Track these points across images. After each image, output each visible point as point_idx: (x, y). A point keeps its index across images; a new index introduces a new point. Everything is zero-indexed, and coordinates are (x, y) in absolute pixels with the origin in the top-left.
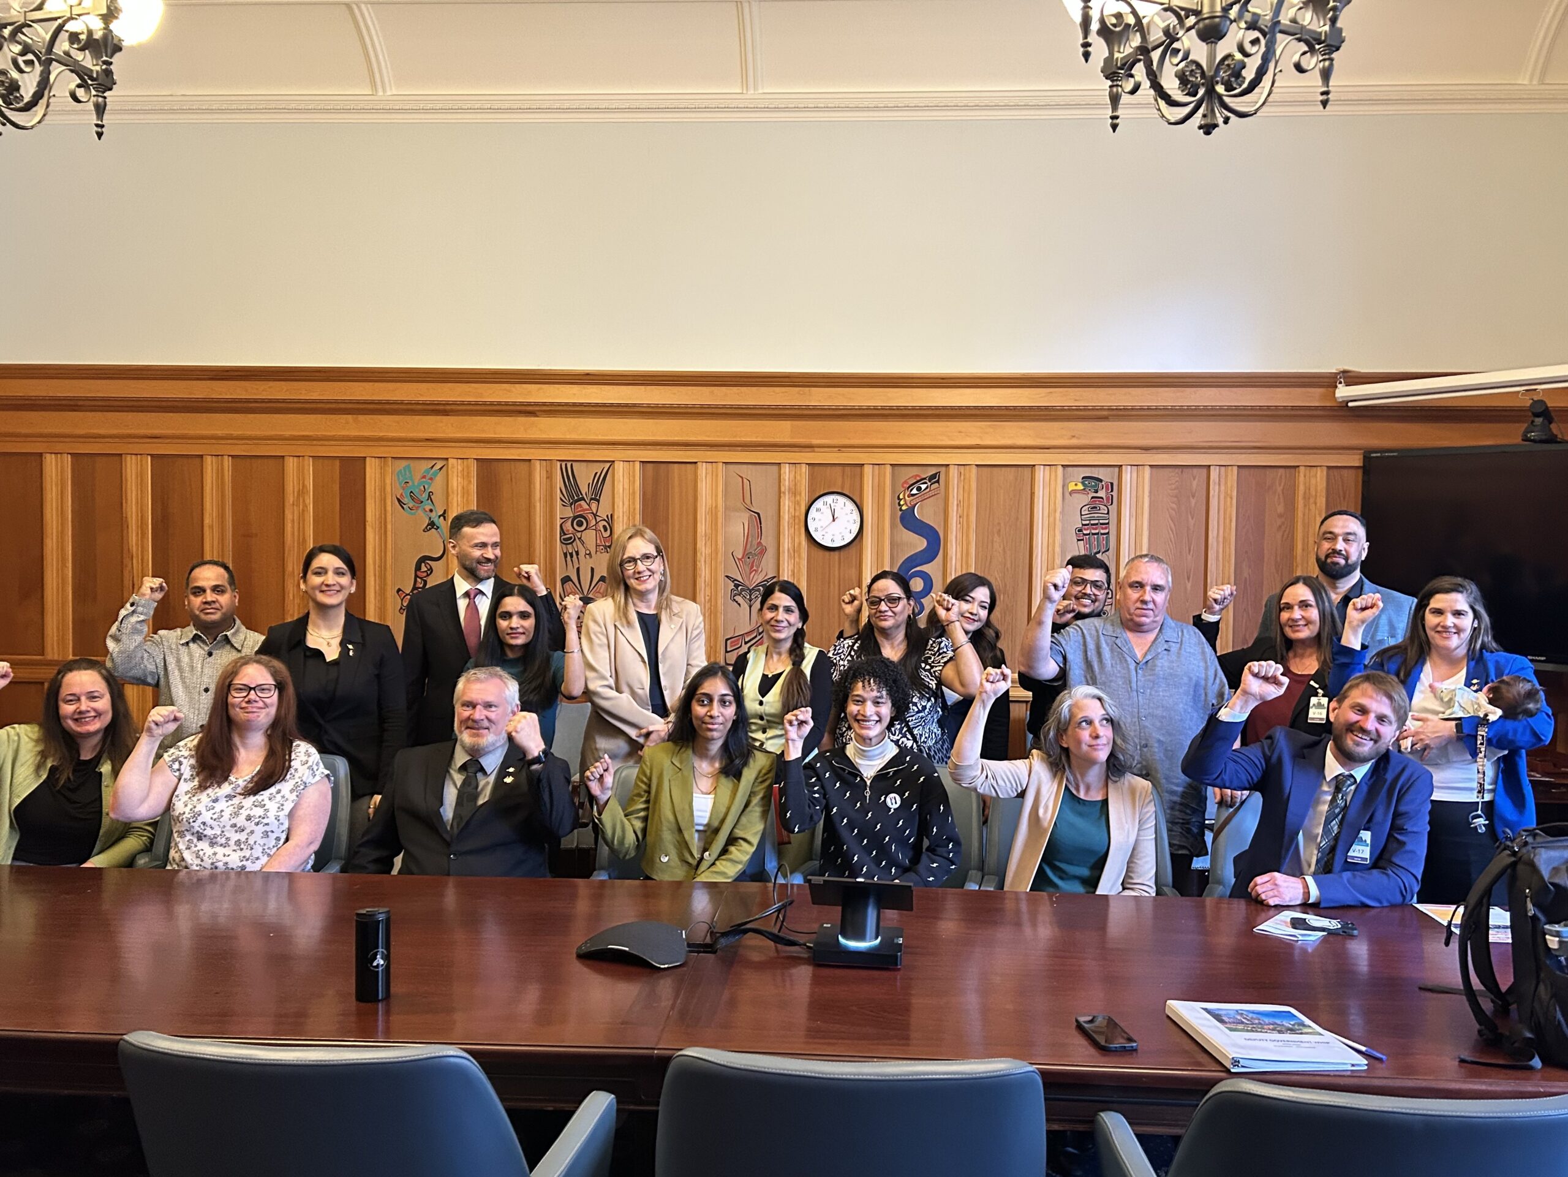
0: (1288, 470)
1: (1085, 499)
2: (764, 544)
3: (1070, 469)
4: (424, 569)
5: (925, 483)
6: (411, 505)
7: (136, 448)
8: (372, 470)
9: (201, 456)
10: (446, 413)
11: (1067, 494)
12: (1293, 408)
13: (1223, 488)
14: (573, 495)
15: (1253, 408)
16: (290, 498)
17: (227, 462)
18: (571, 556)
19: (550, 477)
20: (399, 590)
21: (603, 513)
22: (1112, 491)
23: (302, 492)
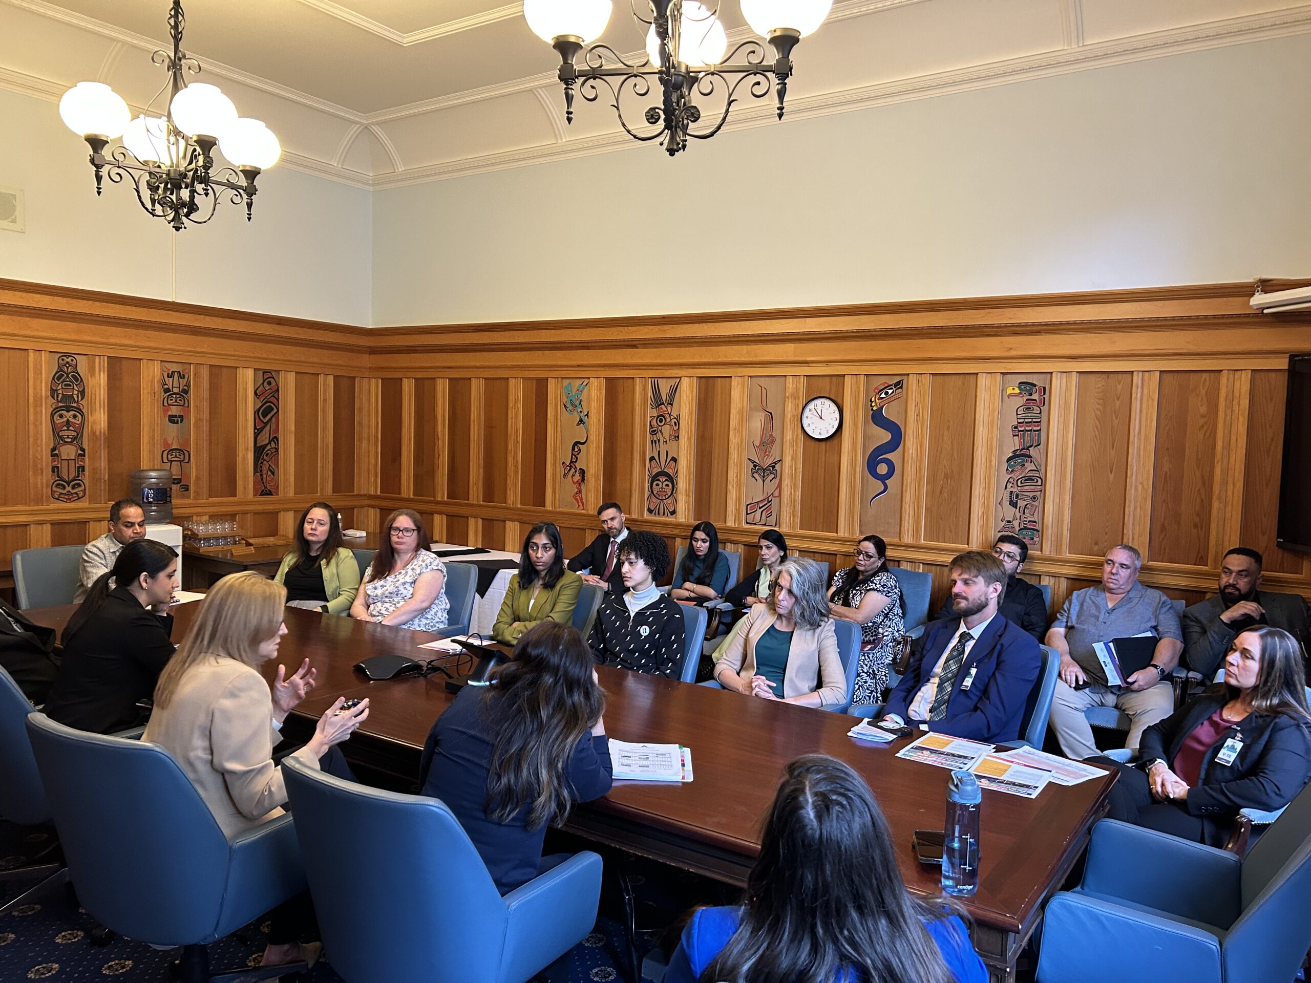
0: (1212, 374)
1: (1021, 401)
2: (774, 435)
3: (1009, 376)
4: (576, 450)
5: (892, 389)
6: (571, 408)
7: (442, 374)
8: (551, 385)
9: (470, 379)
10: (588, 348)
11: (1005, 397)
12: (1214, 317)
13: (1146, 391)
14: (658, 402)
15: (1173, 318)
16: (511, 405)
17: (482, 382)
18: (655, 441)
19: (644, 389)
20: (563, 463)
21: (674, 414)
22: (1044, 394)
23: (517, 400)
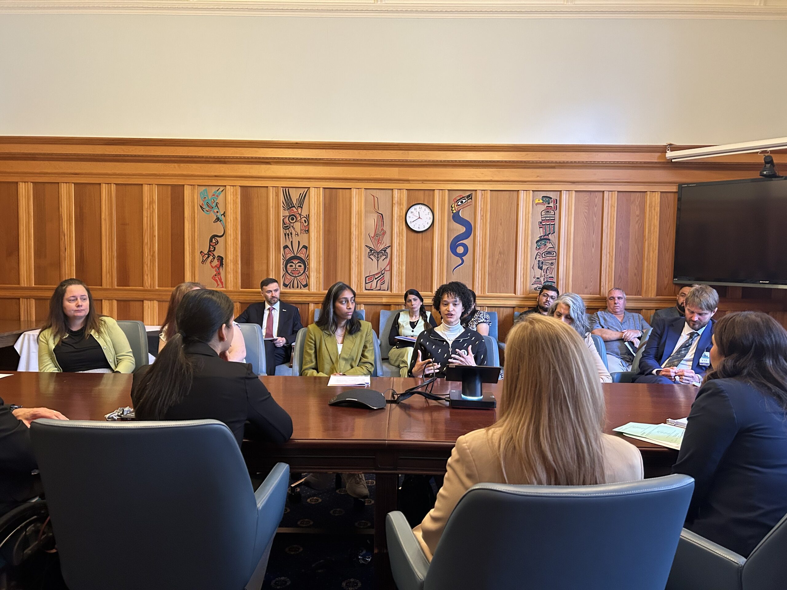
0: (641, 193)
1: (544, 207)
2: (385, 229)
3: (536, 192)
4: (214, 241)
5: (465, 199)
6: (207, 209)
7: (65, 180)
8: (187, 191)
9: (100, 184)
10: (225, 163)
11: (534, 205)
12: (645, 163)
13: (610, 202)
14: (289, 205)
15: (625, 163)
16: (146, 206)
17: (113, 187)
18: (288, 235)
19: (277, 195)
20: (201, 252)
21: (304, 214)
22: (556, 203)
23: (151, 202)
